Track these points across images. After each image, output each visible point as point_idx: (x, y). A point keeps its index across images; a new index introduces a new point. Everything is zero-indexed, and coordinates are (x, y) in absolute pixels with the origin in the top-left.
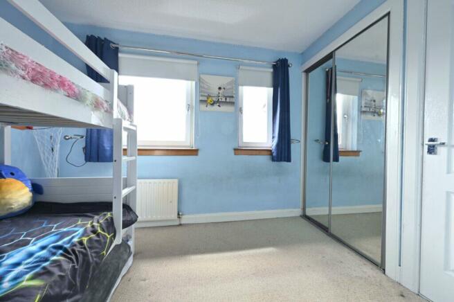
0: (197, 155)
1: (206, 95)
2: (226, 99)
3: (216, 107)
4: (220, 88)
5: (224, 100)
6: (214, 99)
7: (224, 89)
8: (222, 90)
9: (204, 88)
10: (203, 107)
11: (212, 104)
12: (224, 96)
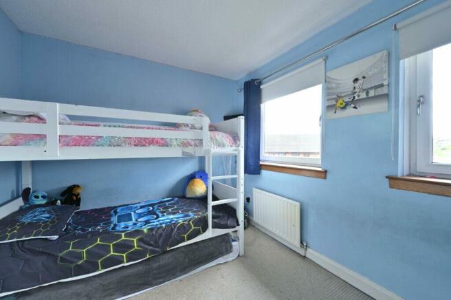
0: (325, 178)
1: (335, 96)
2: (367, 93)
3: (350, 111)
4: (356, 80)
5: (363, 95)
6: (347, 99)
7: (364, 78)
8: (360, 82)
9: (332, 88)
10: (331, 114)
11: (344, 108)
12: (364, 90)
